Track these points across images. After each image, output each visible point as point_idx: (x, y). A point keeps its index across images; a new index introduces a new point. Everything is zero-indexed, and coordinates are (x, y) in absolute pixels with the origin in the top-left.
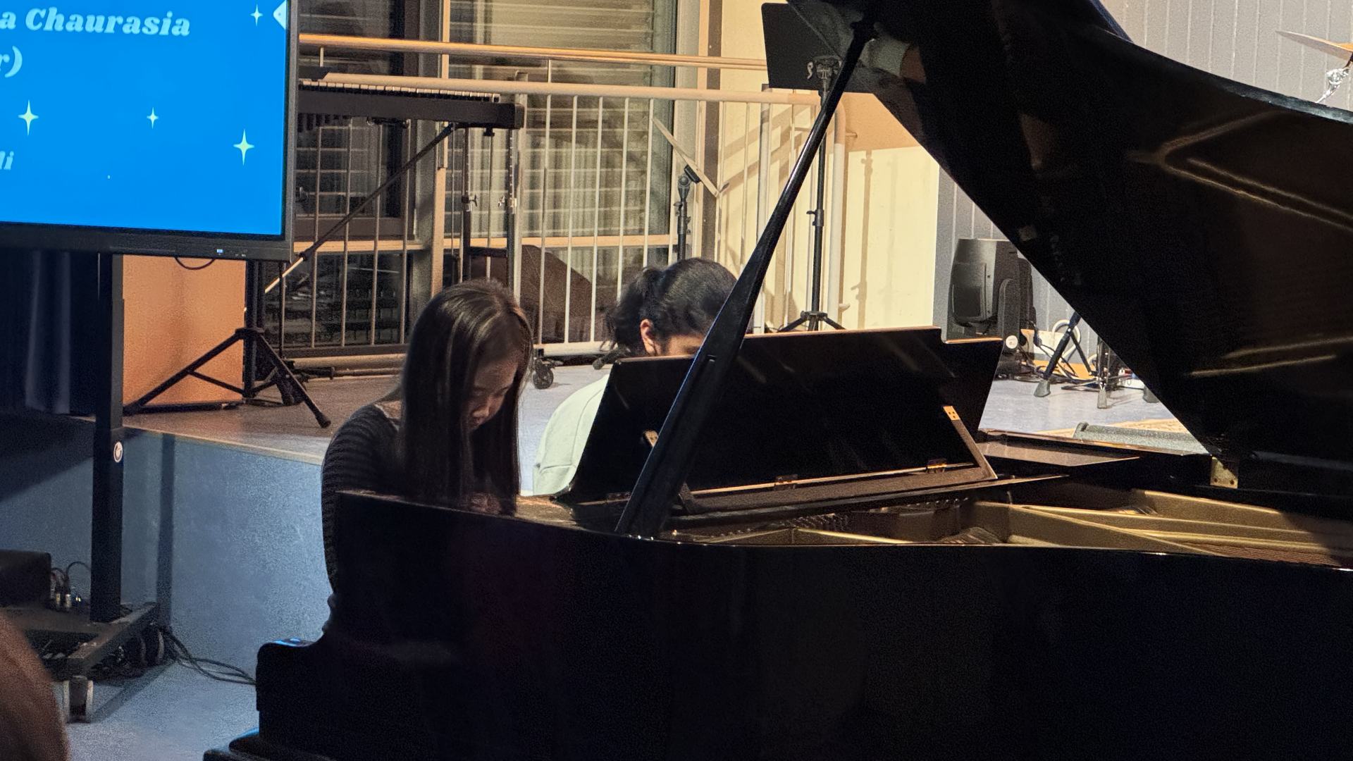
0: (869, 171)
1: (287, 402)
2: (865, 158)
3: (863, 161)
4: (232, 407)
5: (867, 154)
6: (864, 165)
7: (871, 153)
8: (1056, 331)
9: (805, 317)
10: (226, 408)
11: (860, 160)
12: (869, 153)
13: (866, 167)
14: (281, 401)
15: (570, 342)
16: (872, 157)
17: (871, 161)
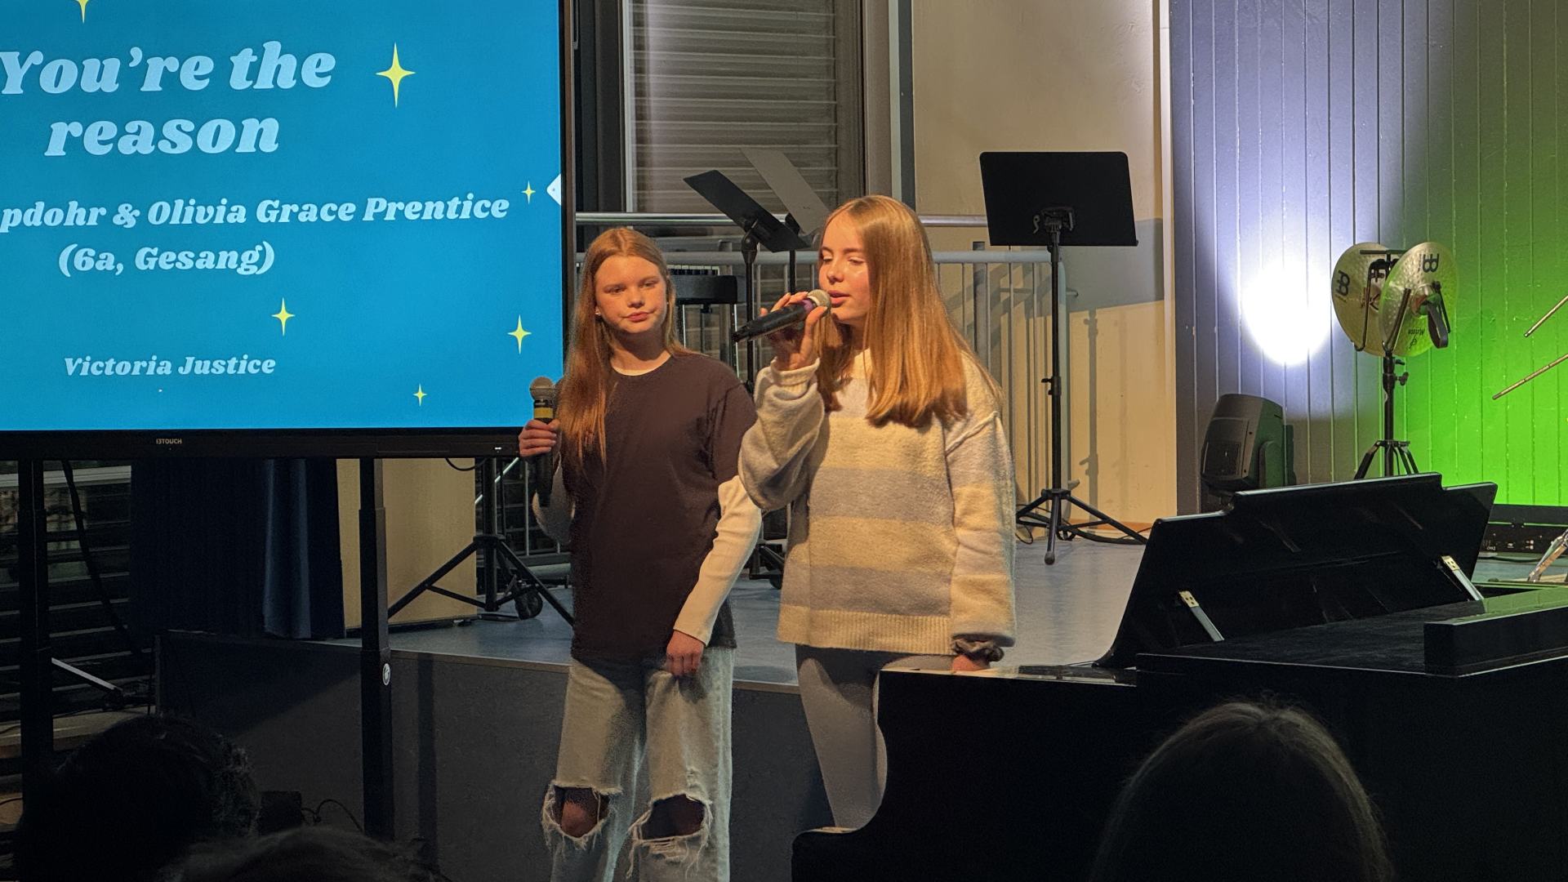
0: (1093, 333)
1: (523, 616)
2: (1088, 318)
3: (1086, 321)
4: (466, 623)
5: (1090, 314)
6: (1087, 327)
7: (1095, 313)
9: (1046, 496)
10: (460, 625)
11: (1082, 322)
12: (1092, 314)
13: (1089, 329)
14: (517, 615)
16: (1096, 317)
17: (1096, 320)
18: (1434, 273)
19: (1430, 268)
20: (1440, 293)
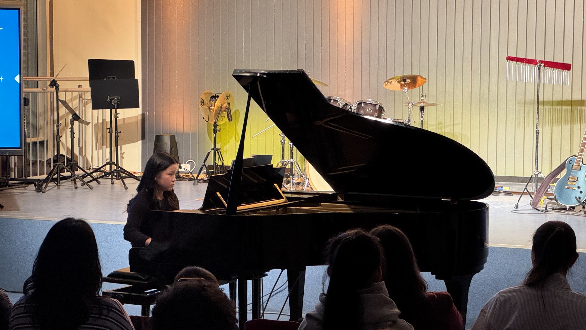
8: (187, 164)
9: (108, 163)
15: (32, 176)
18: (228, 100)
19: (228, 99)
20: (230, 105)
